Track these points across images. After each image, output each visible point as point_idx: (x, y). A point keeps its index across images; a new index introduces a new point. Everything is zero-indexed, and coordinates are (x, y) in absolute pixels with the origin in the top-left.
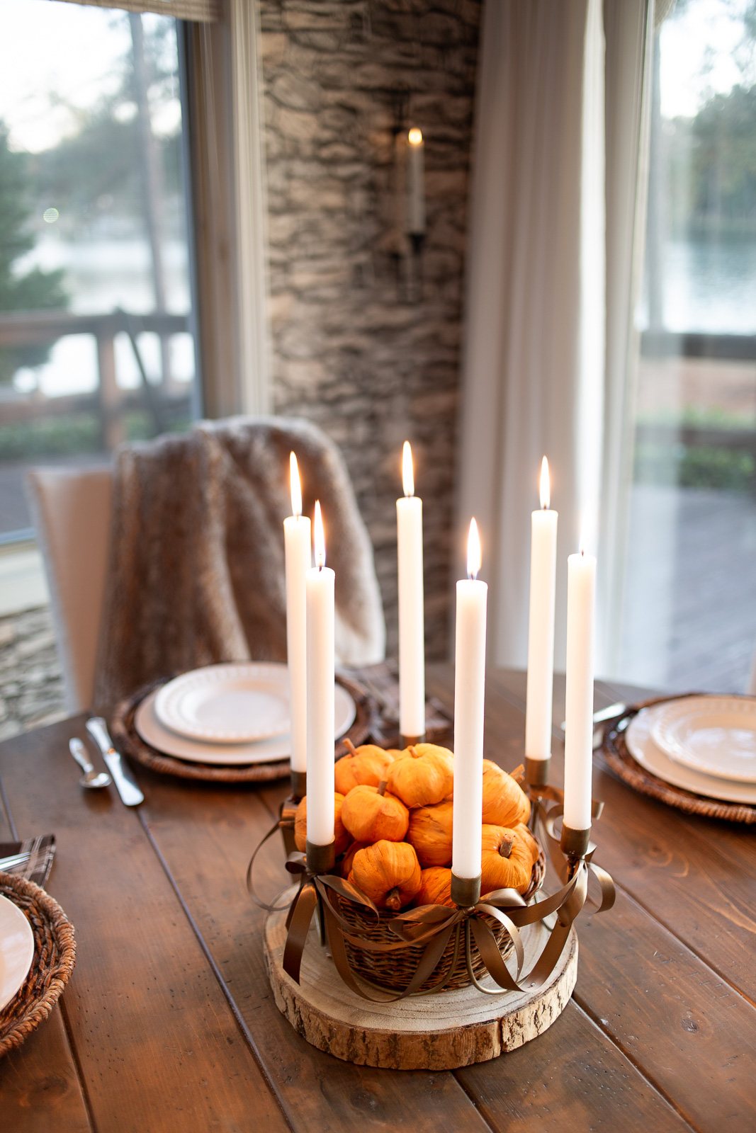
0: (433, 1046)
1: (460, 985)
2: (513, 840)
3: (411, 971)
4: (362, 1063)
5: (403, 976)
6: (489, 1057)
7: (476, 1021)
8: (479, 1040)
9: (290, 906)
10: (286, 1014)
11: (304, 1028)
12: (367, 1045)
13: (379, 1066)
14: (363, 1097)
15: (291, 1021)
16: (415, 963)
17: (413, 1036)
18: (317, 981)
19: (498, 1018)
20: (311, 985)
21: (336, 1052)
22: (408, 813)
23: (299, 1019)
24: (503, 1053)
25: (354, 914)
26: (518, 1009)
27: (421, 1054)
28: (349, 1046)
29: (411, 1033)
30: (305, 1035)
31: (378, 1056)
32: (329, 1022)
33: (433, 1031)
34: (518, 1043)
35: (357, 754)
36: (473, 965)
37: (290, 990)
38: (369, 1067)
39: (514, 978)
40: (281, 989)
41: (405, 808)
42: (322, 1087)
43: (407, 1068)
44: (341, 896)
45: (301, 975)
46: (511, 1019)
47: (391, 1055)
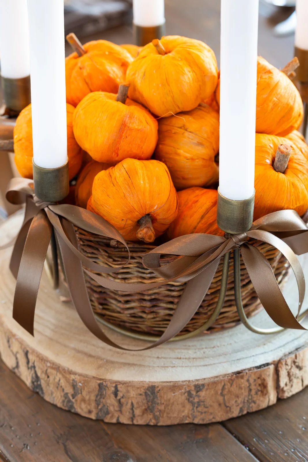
0: (199, 396)
1: (226, 325)
2: (291, 151)
3: (168, 312)
4: (114, 421)
5: (158, 319)
6: (264, 405)
7: (249, 366)
8: (253, 387)
9: (14, 242)
10: (16, 370)
11: (40, 385)
12: (119, 400)
13: (135, 422)
14: (117, 456)
15: (24, 378)
16: (172, 303)
17: (174, 387)
18: (53, 330)
19: (274, 361)
20: (46, 336)
21: (82, 409)
22: (157, 123)
23: (34, 375)
24: (280, 400)
25: (97, 249)
26: (297, 349)
27: (184, 407)
28: (98, 404)
29: (172, 384)
30: (43, 393)
31: (133, 412)
32: (73, 377)
33: (197, 380)
34: (297, 388)
35: (86, 52)
36: (243, 300)
37: (21, 343)
38: (123, 424)
39: (295, 313)
40: (8, 341)
41: (153, 119)
42: (66, 451)
43: (169, 423)
44: (79, 228)
45: (36, 325)
46: (289, 362)
47: (148, 409)
